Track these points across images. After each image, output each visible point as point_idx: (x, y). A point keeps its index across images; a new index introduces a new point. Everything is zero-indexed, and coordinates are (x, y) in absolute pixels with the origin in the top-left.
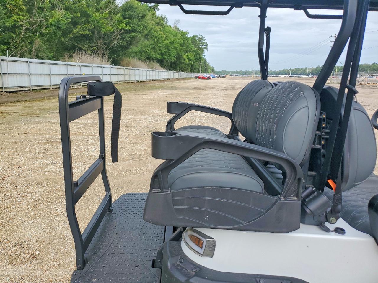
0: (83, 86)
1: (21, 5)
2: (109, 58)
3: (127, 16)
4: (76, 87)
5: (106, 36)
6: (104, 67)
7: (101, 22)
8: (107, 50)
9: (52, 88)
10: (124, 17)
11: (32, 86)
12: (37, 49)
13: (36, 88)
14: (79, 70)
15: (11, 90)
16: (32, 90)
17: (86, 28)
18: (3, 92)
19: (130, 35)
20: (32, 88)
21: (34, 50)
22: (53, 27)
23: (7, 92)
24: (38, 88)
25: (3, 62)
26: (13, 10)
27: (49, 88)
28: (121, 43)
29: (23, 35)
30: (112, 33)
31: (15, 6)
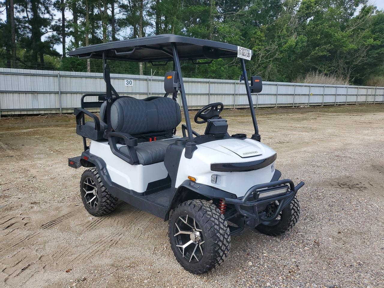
0: (310, 106)
1: (262, 37)
2: (351, 77)
3: (377, 30)
4: (303, 107)
5: (349, 54)
6: (338, 87)
7: (343, 40)
8: (350, 69)
9: (277, 107)
10: (373, 32)
11: (259, 105)
12: (269, 73)
13: (262, 106)
14: (308, 91)
15: (240, 107)
16: (258, 108)
17: (325, 49)
18: (233, 108)
19: (379, 51)
20: (258, 106)
21: (266, 73)
22: (286, 52)
23: (236, 108)
24: (264, 106)
25: (237, 85)
26: (255, 42)
27: (274, 107)
28: (367, 60)
29: (260, 61)
30: (356, 51)
31: (257, 38)
